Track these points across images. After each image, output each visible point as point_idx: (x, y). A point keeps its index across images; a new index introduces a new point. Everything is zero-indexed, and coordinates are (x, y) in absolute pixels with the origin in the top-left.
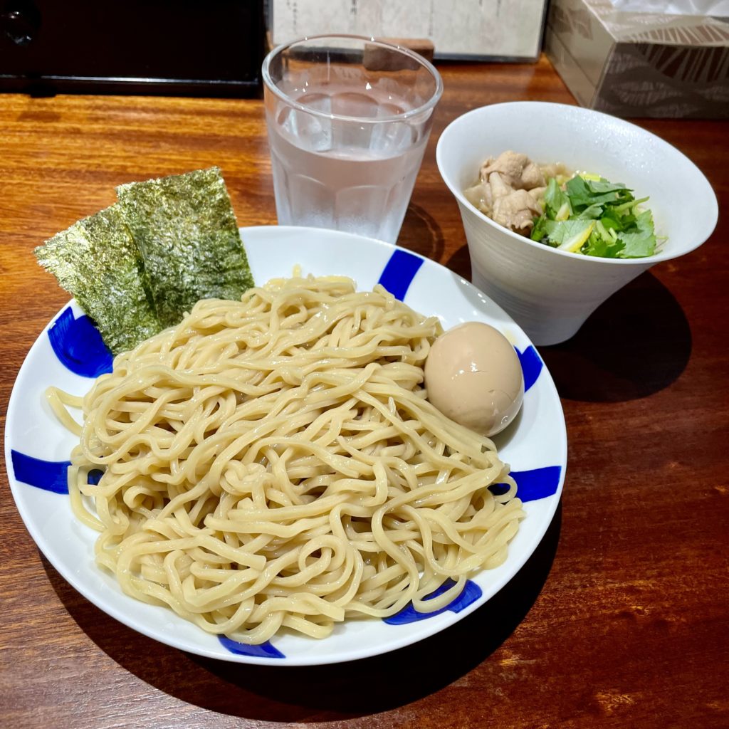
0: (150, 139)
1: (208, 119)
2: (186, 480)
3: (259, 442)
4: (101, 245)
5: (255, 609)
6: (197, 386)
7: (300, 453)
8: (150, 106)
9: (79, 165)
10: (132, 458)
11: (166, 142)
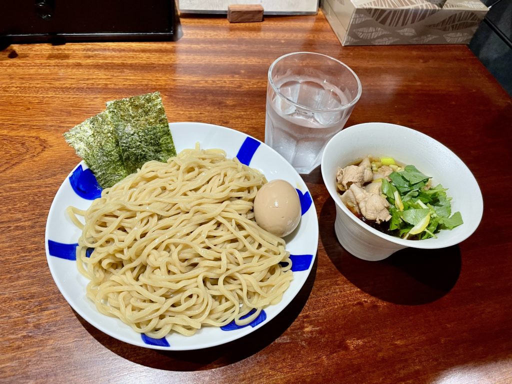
0: (118, 68)
1: (148, 55)
2: (131, 258)
3: (166, 241)
4: (98, 132)
5: (159, 322)
6: (138, 211)
7: (186, 246)
8: (117, 48)
9: (83, 84)
10: (107, 245)
11: (126, 69)
